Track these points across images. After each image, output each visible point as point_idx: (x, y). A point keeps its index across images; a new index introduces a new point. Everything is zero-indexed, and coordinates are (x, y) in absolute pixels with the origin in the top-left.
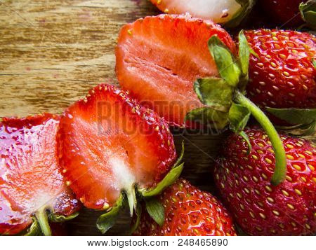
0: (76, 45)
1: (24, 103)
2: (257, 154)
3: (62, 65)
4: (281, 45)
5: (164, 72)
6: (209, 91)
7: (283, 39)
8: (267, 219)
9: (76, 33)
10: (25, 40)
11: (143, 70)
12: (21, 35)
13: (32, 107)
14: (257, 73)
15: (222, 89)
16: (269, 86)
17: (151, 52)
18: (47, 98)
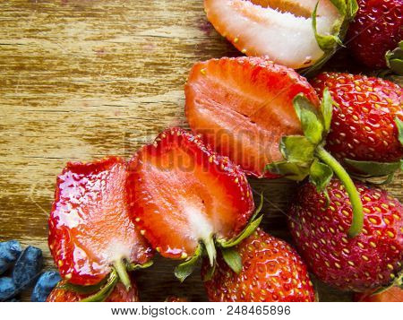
0: (139, 80)
1: (82, 143)
2: (335, 206)
3: (124, 101)
4: (364, 96)
5: (241, 118)
6: (292, 148)
7: (367, 90)
8: (342, 268)
9: (138, 65)
10: (82, 73)
11: (218, 114)
12: (76, 66)
13: (91, 147)
14: (337, 124)
15: (305, 146)
16: (349, 138)
17: (227, 96)
18: (107, 137)
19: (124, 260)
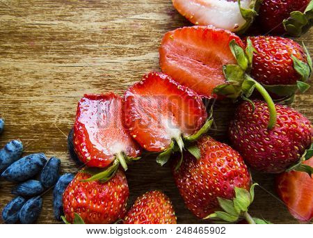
0: (129, 46)
1: (91, 87)
2: (259, 114)
3: (119, 59)
4: (272, 46)
5: (197, 63)
7: (273, 42)
8: (265, 151)
9: (129, 37)
10: (92, 42)
11: (181, 62)
12: (89, 38)
13: (97, 89)
14: (257, 63)
15: (238, 71)
16: (265, 70)
17: (187, 50)
18: (108, 83)
19: (123, 153)
